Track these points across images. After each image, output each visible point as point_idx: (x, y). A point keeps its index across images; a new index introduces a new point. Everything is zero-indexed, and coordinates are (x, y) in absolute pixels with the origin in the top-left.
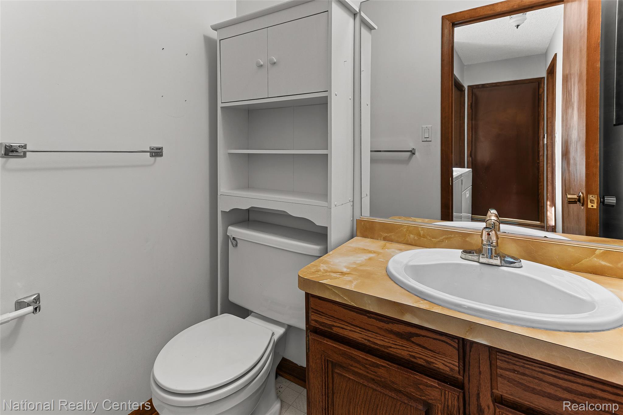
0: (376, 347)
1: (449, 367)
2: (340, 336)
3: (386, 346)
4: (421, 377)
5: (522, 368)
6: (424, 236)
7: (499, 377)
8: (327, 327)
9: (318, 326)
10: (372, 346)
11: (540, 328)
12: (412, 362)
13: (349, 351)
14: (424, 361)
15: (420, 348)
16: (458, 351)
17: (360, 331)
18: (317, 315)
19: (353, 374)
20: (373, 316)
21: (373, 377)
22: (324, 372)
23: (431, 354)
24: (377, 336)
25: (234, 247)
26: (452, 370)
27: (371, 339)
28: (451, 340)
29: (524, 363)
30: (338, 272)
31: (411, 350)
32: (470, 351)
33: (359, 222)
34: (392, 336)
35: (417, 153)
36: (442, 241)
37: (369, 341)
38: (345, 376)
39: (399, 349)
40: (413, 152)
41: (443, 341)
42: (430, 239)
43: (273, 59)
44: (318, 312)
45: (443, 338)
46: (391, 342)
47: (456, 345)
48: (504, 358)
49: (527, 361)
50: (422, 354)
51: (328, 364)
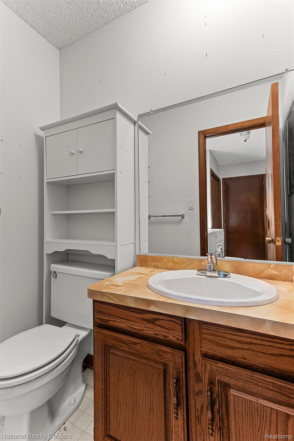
0: (135, 331)
1: (176, 338)
2: (114, 327)
3: (141, 329)
4: (161, 347)
5: (215, 332)
6: (177, 263)
7: (203, 339)
8: (106, 322)
9: (100, 322)
10: (133, 330)
11: (226, 306)
12: (157, 338)
13: (119, 336)
14: (162, 336)
15: (160, 328)
16: (181, 326)
17: (125, 321)
18: (99, 314)
19: (121, 352)
20: (133, 310)
21: (133, 351)
22: (103, 353)
23: (166, 331)
24: (135, 324)
25: (54, 278)
26: (178, 339)
27: (132, 326)
28: (177, 320)
29: (216, 329)
30: (115, 285)
31: (155, 330)
32: (189, 326)
33: (139, 256)
34: (144, 322)
35: (185, 217)
36: (188, 266)
37: (131, 327)
38: (116, 354)
39: (148, 330)
40: (183, 217)
41: (173, 321)
42: (181, 265)
43: (80, 149)
44: (100, 312)
45: (173, 319)
46: (144, 326)
47: (180, 323)
48: (206, 327)
49: (218, 327)
50: (161, 331)
51: (106, 348)
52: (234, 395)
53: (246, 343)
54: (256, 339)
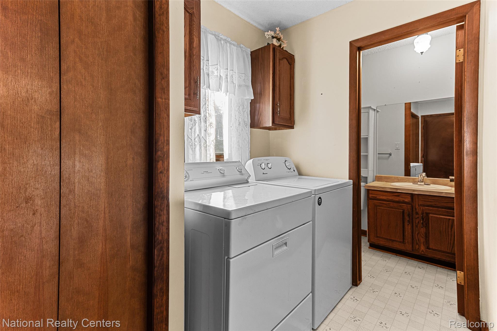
0: (389, 200)
3: (392, 199)
4: (402, 204)
7: (420, 200)
8: (375, 197)
9: (372, 198)
14: (402, 201)
15: (401, 198)
18: (372, 195)
19: (383, 207)
21: (388, 207)
23: (404, 199)
26: (409, 201)
31: (399, 199)
32: (414, 196)
33: (376, 176)
35: (392, 155)
39: (396, 199)
40: (390, 154)
46: (394, 198)
47: (410, 196)
52: (431, 216)
53: (436, 200)
54: (440, 198)
